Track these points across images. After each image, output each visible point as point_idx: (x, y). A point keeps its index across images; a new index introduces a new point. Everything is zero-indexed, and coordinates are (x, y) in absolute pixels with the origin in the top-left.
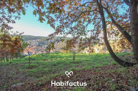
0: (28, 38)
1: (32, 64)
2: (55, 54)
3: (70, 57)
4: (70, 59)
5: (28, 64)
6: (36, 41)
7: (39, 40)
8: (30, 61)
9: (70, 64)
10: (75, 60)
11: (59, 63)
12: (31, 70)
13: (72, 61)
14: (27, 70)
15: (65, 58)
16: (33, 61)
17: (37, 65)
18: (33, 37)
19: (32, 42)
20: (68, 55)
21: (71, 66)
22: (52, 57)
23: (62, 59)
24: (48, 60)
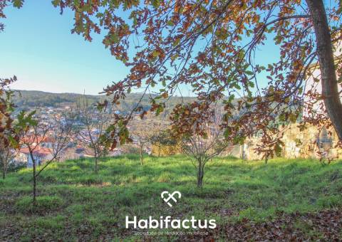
0: (30, 100)
1: (43, 198)
2: (125, 159)
3: (184, 173)
4: (186, 182)
5: (28, 198)
6: (59, 112)
7: (67, 107)
8: (37, 187)
9: (187, 200)
10: (205, 186)
11: (141, 195)
12: (39, 219)
13: (193, 188)
14: (24, 219)
15: (167, 174)
16: (49, 187)
17: (62, 201)
18: (47, 98)
19: (43, 116)
20: (177, 165)
21: (191, 209)
22: (115, 173)
23: (153, 179)
24: (100, 183)
